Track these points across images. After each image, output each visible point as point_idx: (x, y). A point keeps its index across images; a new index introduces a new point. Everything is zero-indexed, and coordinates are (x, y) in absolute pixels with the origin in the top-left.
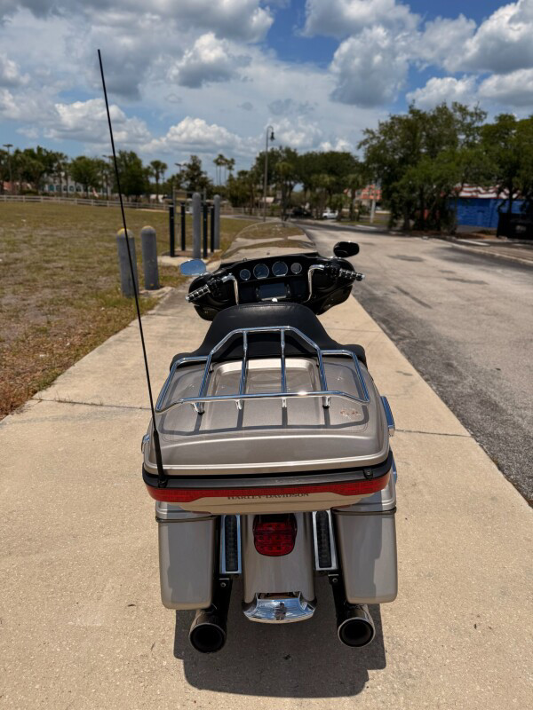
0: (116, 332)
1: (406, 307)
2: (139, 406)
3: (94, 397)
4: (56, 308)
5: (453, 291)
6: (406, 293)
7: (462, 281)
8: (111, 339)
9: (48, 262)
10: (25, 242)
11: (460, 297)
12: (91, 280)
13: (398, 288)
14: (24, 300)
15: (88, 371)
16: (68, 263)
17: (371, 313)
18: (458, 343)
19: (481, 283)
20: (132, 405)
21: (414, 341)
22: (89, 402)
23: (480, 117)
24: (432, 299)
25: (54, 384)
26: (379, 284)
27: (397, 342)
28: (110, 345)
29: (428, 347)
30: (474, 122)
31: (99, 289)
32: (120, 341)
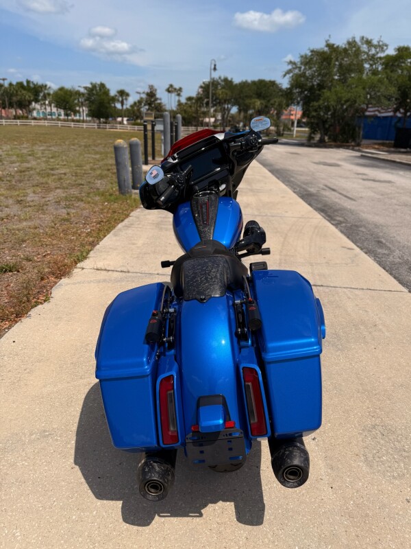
0: (122, 221)
1: (337, 200)
2: (156, 272)
3: (121, 266)
4: (71, 203)
5: (369, 188)
6: (334, 190)
7: (374, 180)
8: (120, 226)
9: (52, 169)
10: (30, 155)
11: (375, 193)
12: (89, 182)
13: (326, 186)
14: (44, 198)
15: (111, 248)
16: (68, 170)
17: (310, 204)
18: (382, 226)
19: (389, 182)
20: (151, 272)
21: (349, 225)
22: (119, 269)
23: (382, 48)
24: (354, 194)
25: (88, 258)
26: (311, 183)
27: (336, 225)
28: (120, 230)
29: (361, 229)
30: (378, 53)
31: (98, 189)
32: (127, 227)
